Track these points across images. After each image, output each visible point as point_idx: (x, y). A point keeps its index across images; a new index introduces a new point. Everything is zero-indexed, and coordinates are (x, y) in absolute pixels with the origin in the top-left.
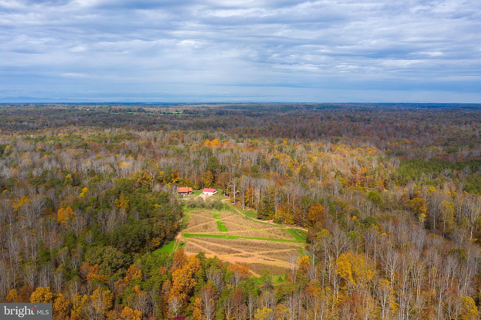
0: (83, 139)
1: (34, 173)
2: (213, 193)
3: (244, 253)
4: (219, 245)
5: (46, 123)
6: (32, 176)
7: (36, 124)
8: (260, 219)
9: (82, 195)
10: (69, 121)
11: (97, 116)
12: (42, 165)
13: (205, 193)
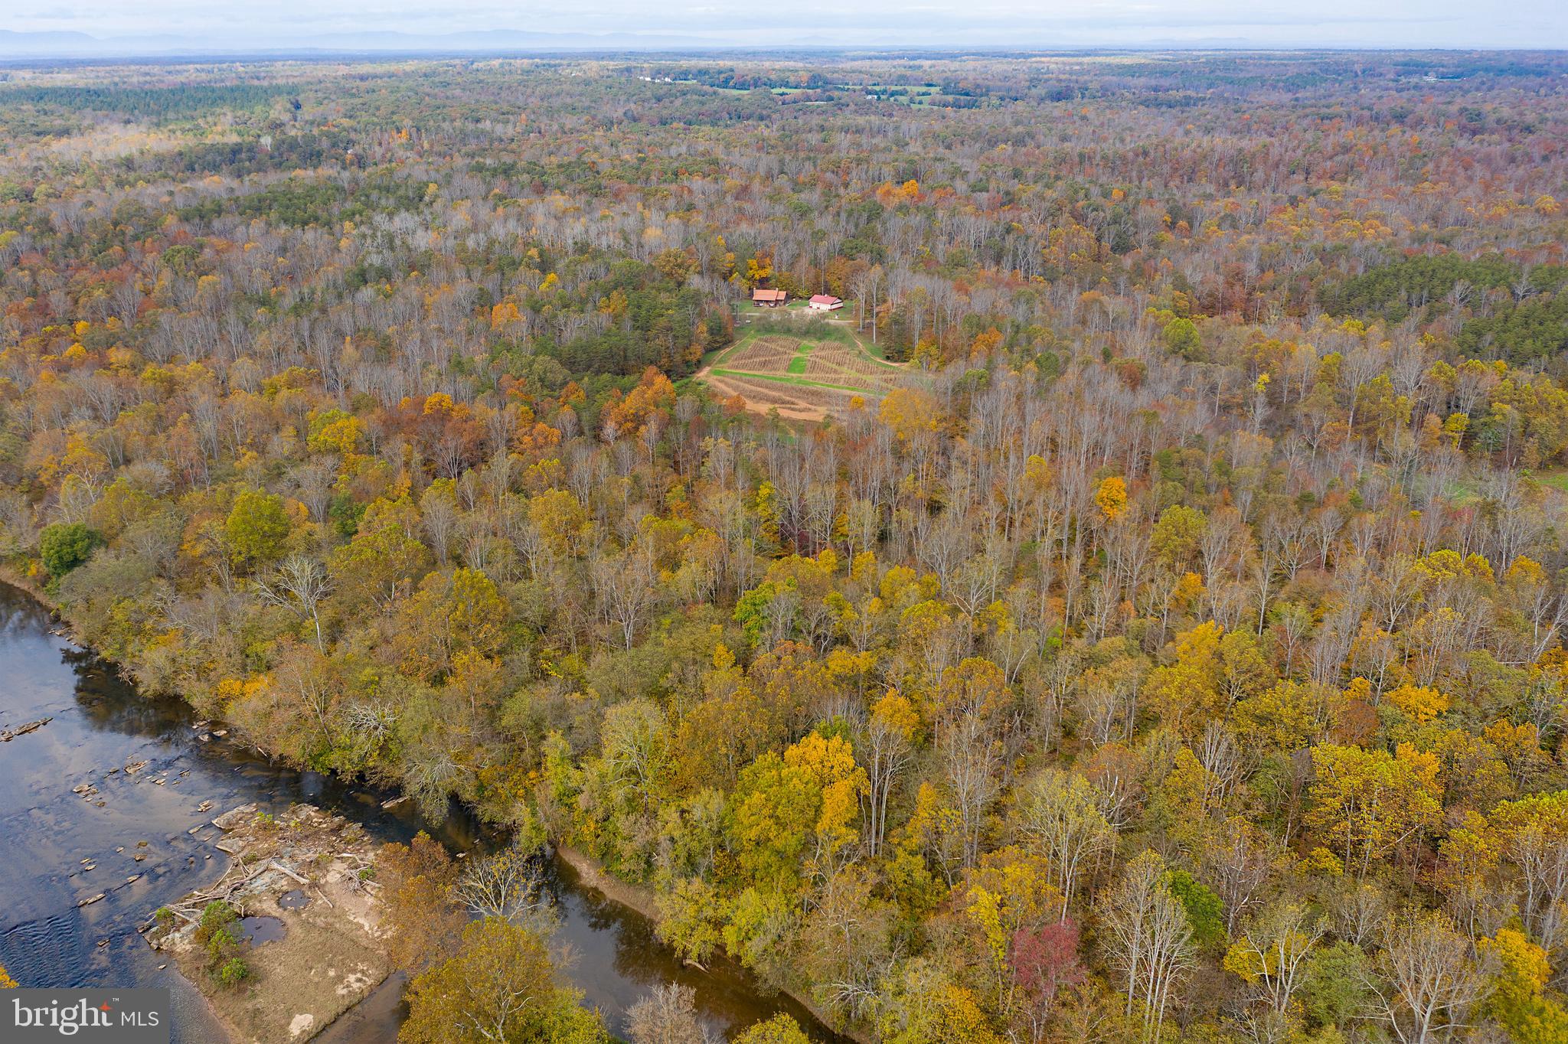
0: (598, 172)
1: (471, 243)
2: (829, 307)
3: (802, 404)
4: (766, 391)
5: (535, 125)
6: (464, 250)
7: (510, 127)
8: (888, 358)
9: (544, 286)
10: (600, 117)
11: (678, 102)
12: (489, 227)
13: (815, 305)
